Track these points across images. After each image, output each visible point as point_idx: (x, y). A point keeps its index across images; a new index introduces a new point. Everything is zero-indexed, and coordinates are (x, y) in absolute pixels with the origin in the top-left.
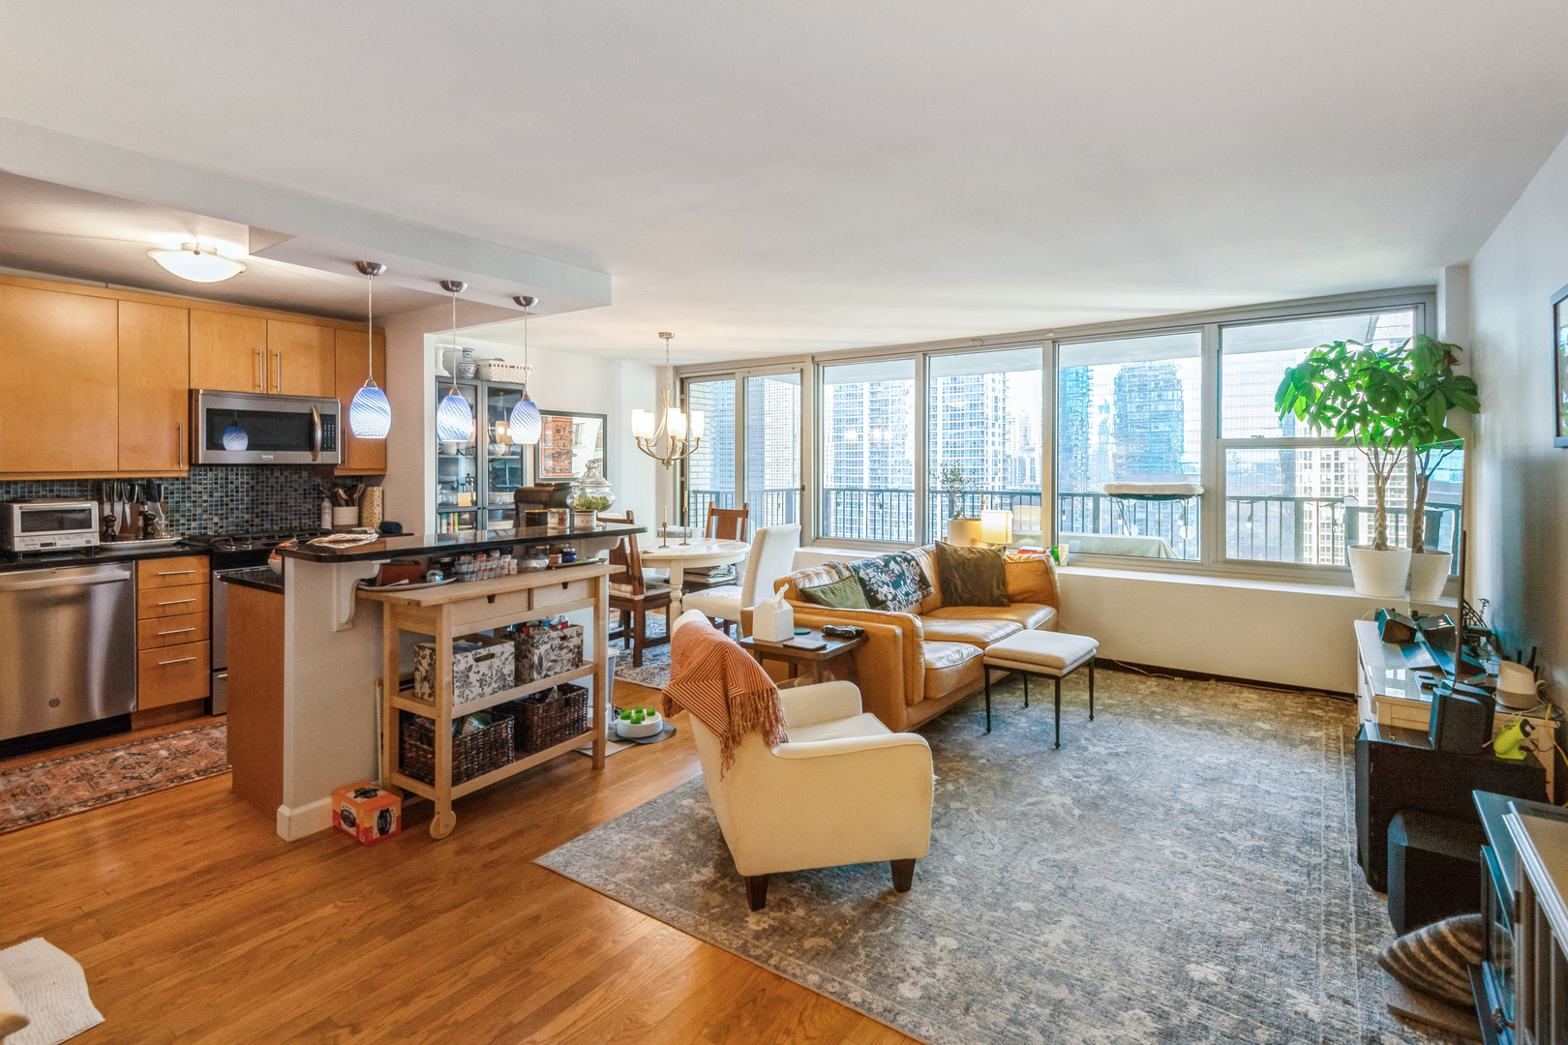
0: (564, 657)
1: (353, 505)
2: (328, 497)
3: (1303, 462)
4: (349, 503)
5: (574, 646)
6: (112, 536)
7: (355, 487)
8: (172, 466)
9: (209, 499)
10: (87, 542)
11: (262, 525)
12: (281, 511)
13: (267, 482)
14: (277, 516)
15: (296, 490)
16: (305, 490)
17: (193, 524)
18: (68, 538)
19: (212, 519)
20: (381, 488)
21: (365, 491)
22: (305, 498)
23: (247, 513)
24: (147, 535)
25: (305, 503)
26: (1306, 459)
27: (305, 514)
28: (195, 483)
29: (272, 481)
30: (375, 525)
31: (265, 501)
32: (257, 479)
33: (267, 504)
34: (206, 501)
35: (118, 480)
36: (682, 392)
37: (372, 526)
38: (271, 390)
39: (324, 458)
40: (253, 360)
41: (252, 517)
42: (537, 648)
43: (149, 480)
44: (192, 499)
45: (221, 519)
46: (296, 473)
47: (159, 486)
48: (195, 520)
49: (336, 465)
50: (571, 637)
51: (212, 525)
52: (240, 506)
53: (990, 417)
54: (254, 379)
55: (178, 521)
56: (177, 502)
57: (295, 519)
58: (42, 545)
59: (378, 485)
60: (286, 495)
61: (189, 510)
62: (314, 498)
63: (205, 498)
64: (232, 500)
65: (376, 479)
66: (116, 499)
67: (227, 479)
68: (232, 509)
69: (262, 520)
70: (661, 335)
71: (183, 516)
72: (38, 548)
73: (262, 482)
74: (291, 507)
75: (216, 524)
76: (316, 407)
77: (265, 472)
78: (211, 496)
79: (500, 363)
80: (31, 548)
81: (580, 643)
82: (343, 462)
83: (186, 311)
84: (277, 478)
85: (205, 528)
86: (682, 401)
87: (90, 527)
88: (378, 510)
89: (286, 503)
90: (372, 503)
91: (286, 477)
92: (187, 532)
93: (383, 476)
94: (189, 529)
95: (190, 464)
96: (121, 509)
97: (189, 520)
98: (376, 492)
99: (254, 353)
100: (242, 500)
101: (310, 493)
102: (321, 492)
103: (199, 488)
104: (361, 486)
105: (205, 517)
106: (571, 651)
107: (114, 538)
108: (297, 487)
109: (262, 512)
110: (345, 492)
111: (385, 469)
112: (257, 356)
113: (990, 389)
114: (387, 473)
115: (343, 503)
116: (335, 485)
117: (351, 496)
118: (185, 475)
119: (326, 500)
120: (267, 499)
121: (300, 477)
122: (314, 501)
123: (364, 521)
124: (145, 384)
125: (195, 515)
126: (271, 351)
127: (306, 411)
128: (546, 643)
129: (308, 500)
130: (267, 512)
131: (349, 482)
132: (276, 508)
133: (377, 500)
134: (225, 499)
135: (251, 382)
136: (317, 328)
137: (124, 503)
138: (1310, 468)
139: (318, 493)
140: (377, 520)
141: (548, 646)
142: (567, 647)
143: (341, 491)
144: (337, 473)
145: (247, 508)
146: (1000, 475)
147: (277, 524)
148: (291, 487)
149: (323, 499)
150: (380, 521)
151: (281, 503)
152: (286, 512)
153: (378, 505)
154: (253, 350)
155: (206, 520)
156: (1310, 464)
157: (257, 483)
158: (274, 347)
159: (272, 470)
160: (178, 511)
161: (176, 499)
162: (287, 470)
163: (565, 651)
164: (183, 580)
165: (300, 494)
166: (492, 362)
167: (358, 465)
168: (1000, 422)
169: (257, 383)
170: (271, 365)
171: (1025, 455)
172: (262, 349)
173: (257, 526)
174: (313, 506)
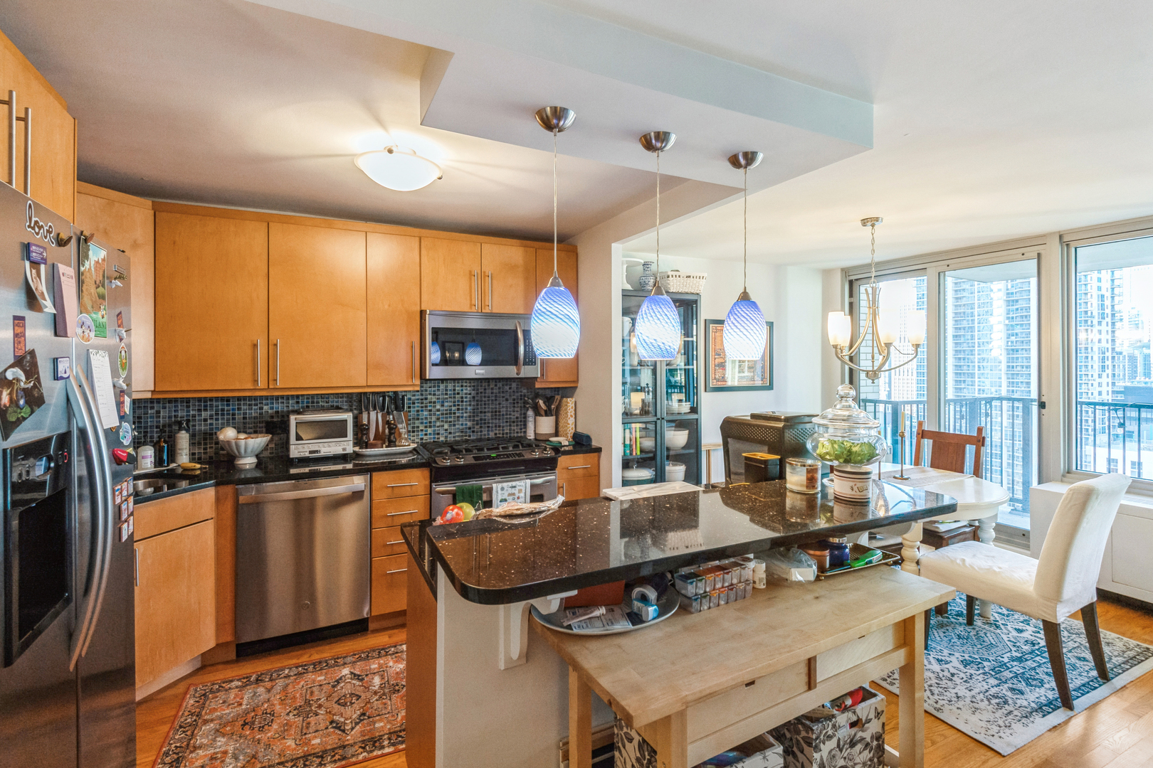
0: (858, 760)
1: (552, 415)
2: (531, 408)
4: (548, 413)
5: (872, 737)
6: (366, 443)
7: (552, 397)
8: (408, 381)
9: (441, 408)
10: (344, 449)
11: (481, 432)
12: (496, 419)
13: (485, 393)
14: (492, 423)
15: (507, 400)
16: (514, 400)
17: (430, 430)
18: (329, 446)
19: (443, 426)
20: (574, 400)
21: (560, 401)
22: (514, 407)
23: (470, 421)
24: (391, 443)
25: (514, 411)
27: (514, 422)
28: (430, 394)
29: (488, 391)
30: (569, 435)
31: (483, 410)
32: (478, 390)
33: (485, 412)
34: (438, 410)
35: (373, 393)
36: (851, 295)
37: (566, 435)
38: (485, 309)
39: (527, 372)
40: (470, 279)
41: (473, 425)
42: (817, 749)
43: (396, 393)
44: (429, 408)
45: (450, 426)
46: (506, 385)
47: (403, 396)
48: (430, 427)
49: (537, 378)
50: (868, 721)
51: (445, 432)
52: (465, 415)
53: (1095, 313)
54: (471, 300)
55: (418, 427)
56: (418, 411)
57: (507, 426)
58: (311, 452)
59: (572, 397)
60: (500, 404)
61: (426, 418)
62: (521, 407)
63: (438, 407)
64: (458, 409)
65: (568, 391)
66: (371, 409)
67: (454, 390)
68: (458, 417)
69: (481, 427)
70: (864, 222)
71: (422, 423)
72: (307, 454)
73: (481, 393)
74: (503, 415)
75: (446, 430)
76: (519, 323)
77: (483, 384)
78: (442, 406)
79: (677, 274)
80: (302, 455)
81: (880, 730)
82: (542, 375)
83: (417, 239)
84: (492, 389)
85: (438, 434)
86: (851, 304)
87: (346, 437)
88: (571, 421)
89: (499, 412)
90: (566, 413)
91: (499, 388)
92: (425, 438)
93: (576, 387)
94: (426, 435)
95: (421, 378)
96: (374, 419)
97: (426, 427)
98: (570, 402)
99: (471, 275)
100: (466, 409)
101: (518, 403)
102: (525, 403)
103: (434, 399)
104: (558, 397)
105: (438, 424)
106: (867, 745)
107: (367, 445)
108: (508, 397)
109: (481, 420)
110: (544, 403)
111: (577, 381)
112: (473, 277)
113: (1095, 288)
114: (579, 385)
115: (543, 413)
116: (537, 396)
117: (549, 407)
118: (418, 388)
119: (530, 409)
120: (485, 408)
121: (510, 388)
122: (521, 410)
123: (561, 429)
124: (386, 307)
125: (430, 422)
126: (485, 272)
127: (512, 327)
128: (830, 737)
129: (516, 409)
130: (485, 420)
131: (549, 394)
132: (492, 416)
133: (571, 411)
134: (453, 408)
135: (469, 302)
136: (521, 249)
137: (377, 413)
139: (524, 403)
140: (571, 432)
141: (832, 744)
142: (862, 739)
143: (541, 402)
144: (538, 385)
145: (470, 417)
146: (1109, 371)
147: (492, 431)
148: (503, 397)
149: (528, 410)
150: (573, 431)
151: (496, 412)
152: (499, 419)
153: (571, 416)
154: (470, 272)
155: (438, 427)
157: (477, 394)
158: (488, 269)
159: (489, 382)
160: (418, 419)
161: (416, 409)
162: (499, 382)
163: (859, 747)
164: (408, 491)
165: (510, 403)
166: (670, 273)
167: (554, 379)
168: (1109, 319)
169: (473, 303)
170: (484, 285)
171: (1137, 353)
172: (476, 270)
173: (477, 432)
174: (521, 414)
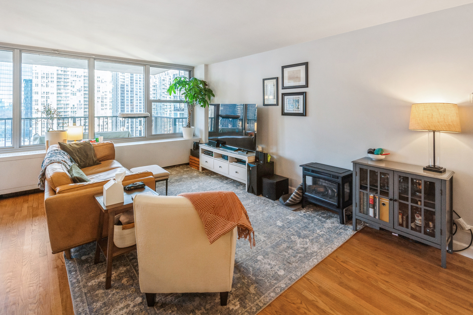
3: (35, 103)
26: (36, 102)
138: (38, 105)
156: (38, 104)
